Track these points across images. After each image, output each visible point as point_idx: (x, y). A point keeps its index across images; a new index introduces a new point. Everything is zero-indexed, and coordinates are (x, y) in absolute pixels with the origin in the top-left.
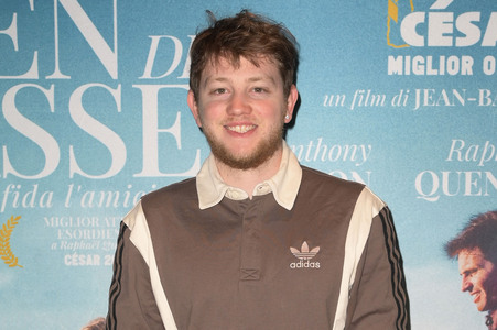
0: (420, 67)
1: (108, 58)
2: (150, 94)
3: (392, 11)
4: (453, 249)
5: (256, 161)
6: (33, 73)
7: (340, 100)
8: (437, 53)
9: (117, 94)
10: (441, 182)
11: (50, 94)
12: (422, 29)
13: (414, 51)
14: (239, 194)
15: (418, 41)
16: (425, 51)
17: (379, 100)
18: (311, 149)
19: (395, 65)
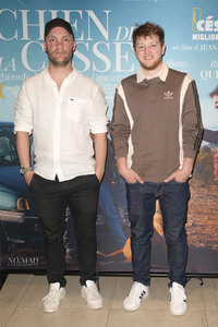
0: (202, 37)
1: (105, 34)
2: (118, 45)
3: (194, 20)
4: (212, 95)
5: (154, 67)
6: (82, 38)
7: (178, 48)
8: (208, 33)
9: (108, 45)
10: (209, 74)
11: (87, 45)
12: (203, 26)
13: (201, 33)
14: (149, 78)
15: (202, 29)
16: (204, 32)
17: (190, 48)
18: (171, 62)
19: (195, 37)
